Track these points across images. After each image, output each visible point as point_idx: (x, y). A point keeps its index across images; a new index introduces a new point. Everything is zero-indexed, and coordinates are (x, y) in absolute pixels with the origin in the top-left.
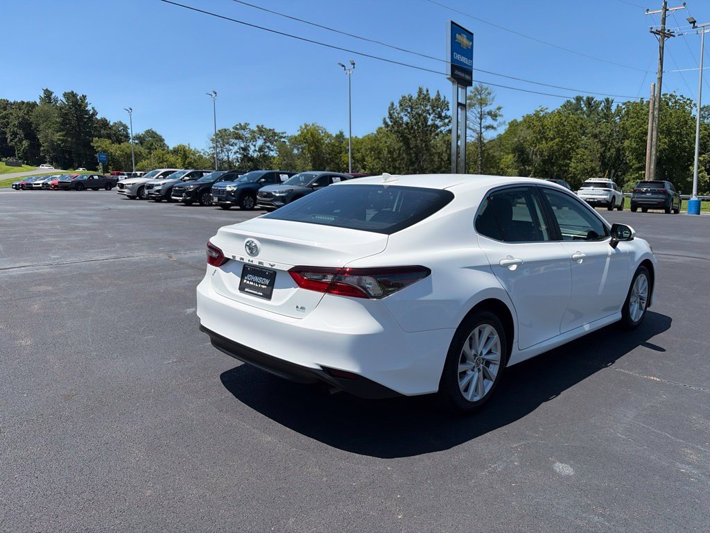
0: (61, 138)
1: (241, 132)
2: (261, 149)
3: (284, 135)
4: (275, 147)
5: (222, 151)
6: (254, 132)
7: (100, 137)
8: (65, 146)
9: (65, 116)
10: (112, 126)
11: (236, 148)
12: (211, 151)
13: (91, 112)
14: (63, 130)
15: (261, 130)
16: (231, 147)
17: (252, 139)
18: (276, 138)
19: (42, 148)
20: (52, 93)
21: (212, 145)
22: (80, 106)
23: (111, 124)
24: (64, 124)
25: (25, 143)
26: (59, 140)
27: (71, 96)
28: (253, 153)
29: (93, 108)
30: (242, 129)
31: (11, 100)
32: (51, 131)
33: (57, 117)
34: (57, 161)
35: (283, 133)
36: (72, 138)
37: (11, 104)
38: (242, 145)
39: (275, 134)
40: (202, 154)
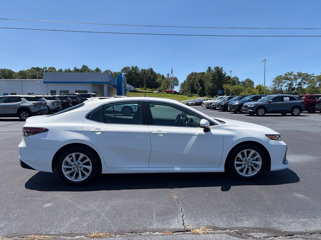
0: (212, 85)
1: (289, 76)
2: (300, 84)
3: (313, 75)
4: (308, 82)
5: (279, 86)
6: (296, 76)
7: (226, 83)
8: (213, 88)
9: (214, 76)
10: (232, 79)
11: (286, 84)
12: (273, 87)
13: (224, 74)
14: (212, 82)
15: (300, 75)
16: (283, 84)
17: (295, 79)
18: (309, 77)
19: (206, 90)
20: (211, 68)
21: (273, 84)
22: (220, 71)
23: (232, 78)
24: (214, 80)
25: (200, 88)
26: (211, 86)
27: (217, 68)
28: (295, 85)
29: (225, 72)
30: (289, 75)
31: (198, 72)
32: (209, 83)
33: (211, 77)
34: (210, 94)
35: (312, 75)
36: (216, 85)
37: (198, 74)
38: (289, 83)
39: (308, 76)
40: (268, 88)
